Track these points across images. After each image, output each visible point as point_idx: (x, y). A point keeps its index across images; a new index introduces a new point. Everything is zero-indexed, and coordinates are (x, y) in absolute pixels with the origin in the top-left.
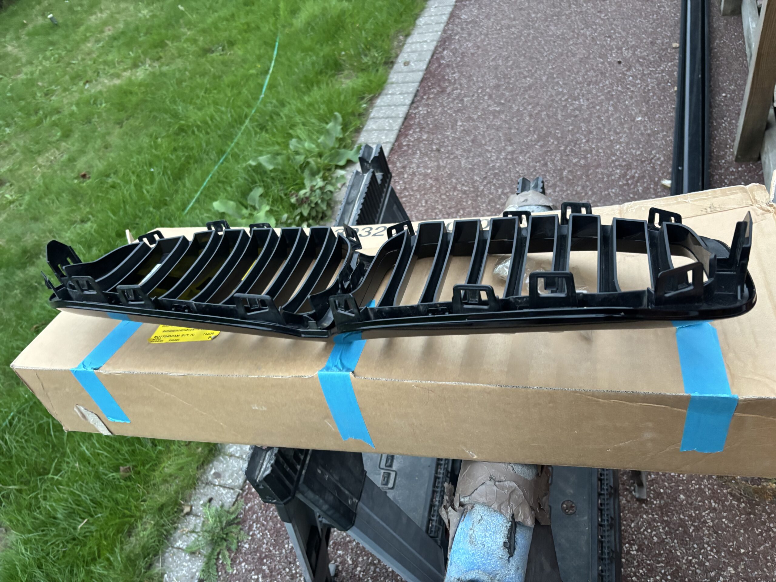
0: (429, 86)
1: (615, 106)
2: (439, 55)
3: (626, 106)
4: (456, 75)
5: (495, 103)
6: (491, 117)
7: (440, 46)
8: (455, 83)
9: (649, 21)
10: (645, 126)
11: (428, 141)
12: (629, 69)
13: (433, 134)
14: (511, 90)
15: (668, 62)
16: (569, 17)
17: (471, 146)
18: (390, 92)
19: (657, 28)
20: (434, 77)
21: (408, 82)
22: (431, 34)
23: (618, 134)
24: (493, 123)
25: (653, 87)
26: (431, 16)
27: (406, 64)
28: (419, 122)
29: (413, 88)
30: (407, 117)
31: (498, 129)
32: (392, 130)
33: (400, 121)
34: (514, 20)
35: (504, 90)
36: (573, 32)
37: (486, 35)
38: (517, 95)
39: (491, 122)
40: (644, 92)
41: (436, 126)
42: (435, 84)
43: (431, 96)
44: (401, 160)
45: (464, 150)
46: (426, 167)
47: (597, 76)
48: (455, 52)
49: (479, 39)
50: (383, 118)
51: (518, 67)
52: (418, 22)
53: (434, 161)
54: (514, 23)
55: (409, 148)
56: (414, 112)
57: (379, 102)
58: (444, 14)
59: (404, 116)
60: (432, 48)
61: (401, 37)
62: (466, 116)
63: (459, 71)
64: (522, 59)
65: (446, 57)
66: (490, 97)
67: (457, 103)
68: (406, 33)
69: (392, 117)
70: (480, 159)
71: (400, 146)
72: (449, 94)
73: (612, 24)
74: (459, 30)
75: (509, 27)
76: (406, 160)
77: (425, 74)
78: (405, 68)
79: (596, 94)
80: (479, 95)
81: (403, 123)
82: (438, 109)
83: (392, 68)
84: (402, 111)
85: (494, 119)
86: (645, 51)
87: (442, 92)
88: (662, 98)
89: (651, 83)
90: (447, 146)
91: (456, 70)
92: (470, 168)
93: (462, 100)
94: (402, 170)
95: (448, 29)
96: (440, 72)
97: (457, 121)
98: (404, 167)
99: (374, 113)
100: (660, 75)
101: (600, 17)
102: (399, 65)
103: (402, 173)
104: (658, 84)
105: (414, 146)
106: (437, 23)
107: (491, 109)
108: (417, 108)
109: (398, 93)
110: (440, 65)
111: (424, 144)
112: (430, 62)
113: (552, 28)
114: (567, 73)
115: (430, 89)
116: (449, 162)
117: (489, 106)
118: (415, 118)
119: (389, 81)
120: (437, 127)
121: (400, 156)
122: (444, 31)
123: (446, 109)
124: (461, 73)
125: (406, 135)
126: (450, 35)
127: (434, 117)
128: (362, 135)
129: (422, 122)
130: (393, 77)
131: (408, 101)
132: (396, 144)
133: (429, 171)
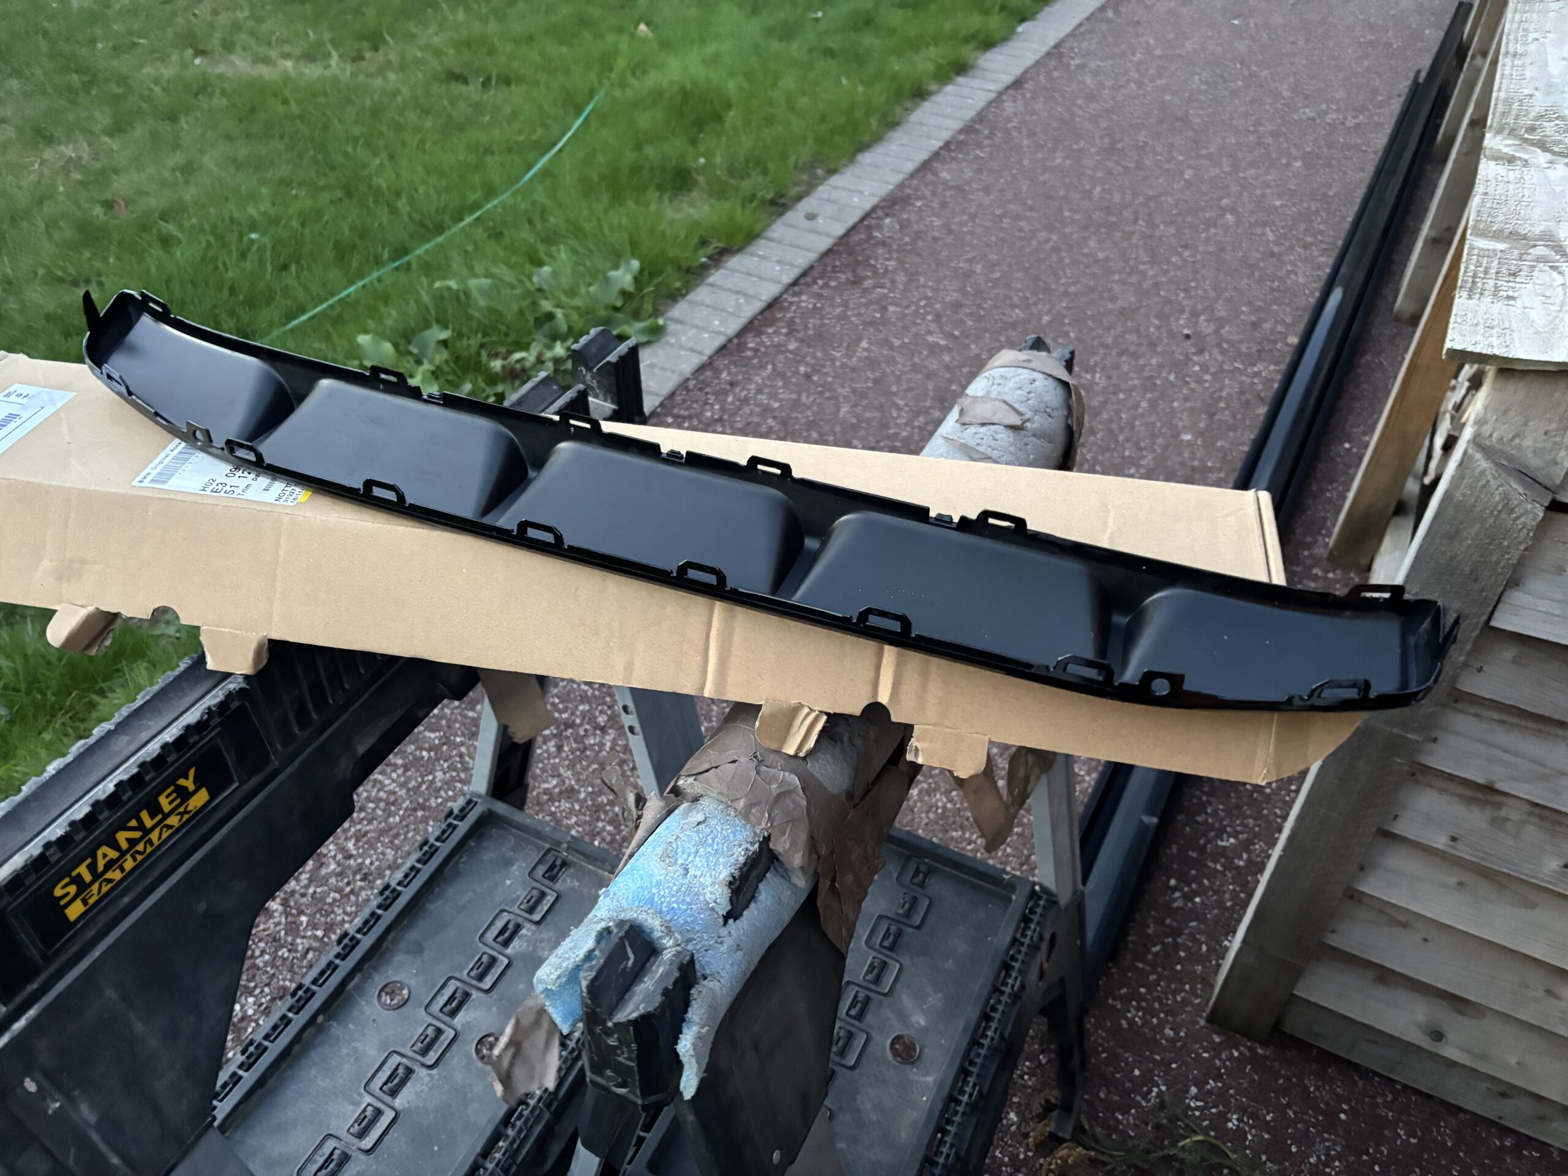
0: (835, 267)
1: (1153, 404)
2: (873, 222)
3: (1173, 410)
4: (891, 264)
5: (942, 331)
6: (925, 352)
7: (882, 208)
8: (883, 277)
9: (1262, 289)
10: (1193, 453)
11: (797, 355)
12: (1200, 352)
13: (809, 346)
14: (978, 319)
15: (1271, 363)
16: (1128, 236)
17: (869, 388)
18: (761, 253)
19: (1271, 304)
20: (850, 253)
21: (799, 247)
22: (874, 184)
23: (1141, 449)
24: (926, 363)
25: (1229, 395)
26: (888, 155)
27: (811, 217)
28: (792, 318)
29: (803, 259)
30: (774, 304)
31: (929, 376)
32: (737, 316)
33: (758, 306)
34: (1032, 208)
35: (966, 315)
36: (1126, 261)
37: (973, 217)
38: (986, 330)
39: (923, 360)
40: (1211, 398)
41: (820, 335)
42: (847, 266)
43: (833, 284)
44: (733, 369)
45: (854, 391)
46: (773, 396)
47: (1140, 345)
48: (904, 225)
49: (957, 220)
50: (729, 290)
51: (1008, 286)
52: (859, 157)
53: (792, 392)
54: (1029, 214)
55: (755, 356)
56: (790, 299)
57: (734, 262)
58: (913, 161)
59: (769, 301)
60: (867, 206)
61: (819, 172)
62: (882, 336)
63: (898, 259)
64: (1019, 275)
65: (886, 229)
66: (938, 318)
67: (875, 311)
68: (832, 166)
69: (745, 295)
70: (876, 414)
71: (742, 347)
72: (866, 290)
73: (1197, 272)
74: (928, 193)
75: (1017, 217)
76: (743, 373)
77: (836, 244)
78: (805, 223)
79: (1127, 374)
80: (916, 311)
81: (762, 312)
82: (835, 307)
83: (781, 214)
84: (768, 291)
85: (928, 357)
86: (1238, 333)
87: (854, 283)
88: (1239, 416)
89: (1230, 387)
90: (827, 374)
91: (895, 255)
92: (853, 424)
93: (885, 308)
94: (728, 387)
95: (909, 187)
96: (865, 249)
97: (860, 339)
98: (732, 384)
99: (716, 277)
100: (1248, 380)
101: (1180, 255)
102: (796, 215)
103: (726, 393)
104: (1242, 393)
105: (765, 354)
106: (893, 170)
107: (930, 339)
108: (799, 294)
109: (775, 259)
110: (870, 237)
111: (786, 357)
112: (853, 228)
113: (1092, 243)
114: (1090, 323)
115: (834, 271)
116: (818, 401)
117: (929, 333)
118: (787, 309)
119: (768, 233)
120: (821, 337)
121: (735, 363)
122: (901, 186)
123: (849, 313)
124: (901, 263)
125: (760, 333)
126: (909, 196)
127: (822, 318)
128: (678, 306)
129: (797, 320)
130: (778, 230)
131: (787, 278)
132: (735, 341)
133: (777, 405)
